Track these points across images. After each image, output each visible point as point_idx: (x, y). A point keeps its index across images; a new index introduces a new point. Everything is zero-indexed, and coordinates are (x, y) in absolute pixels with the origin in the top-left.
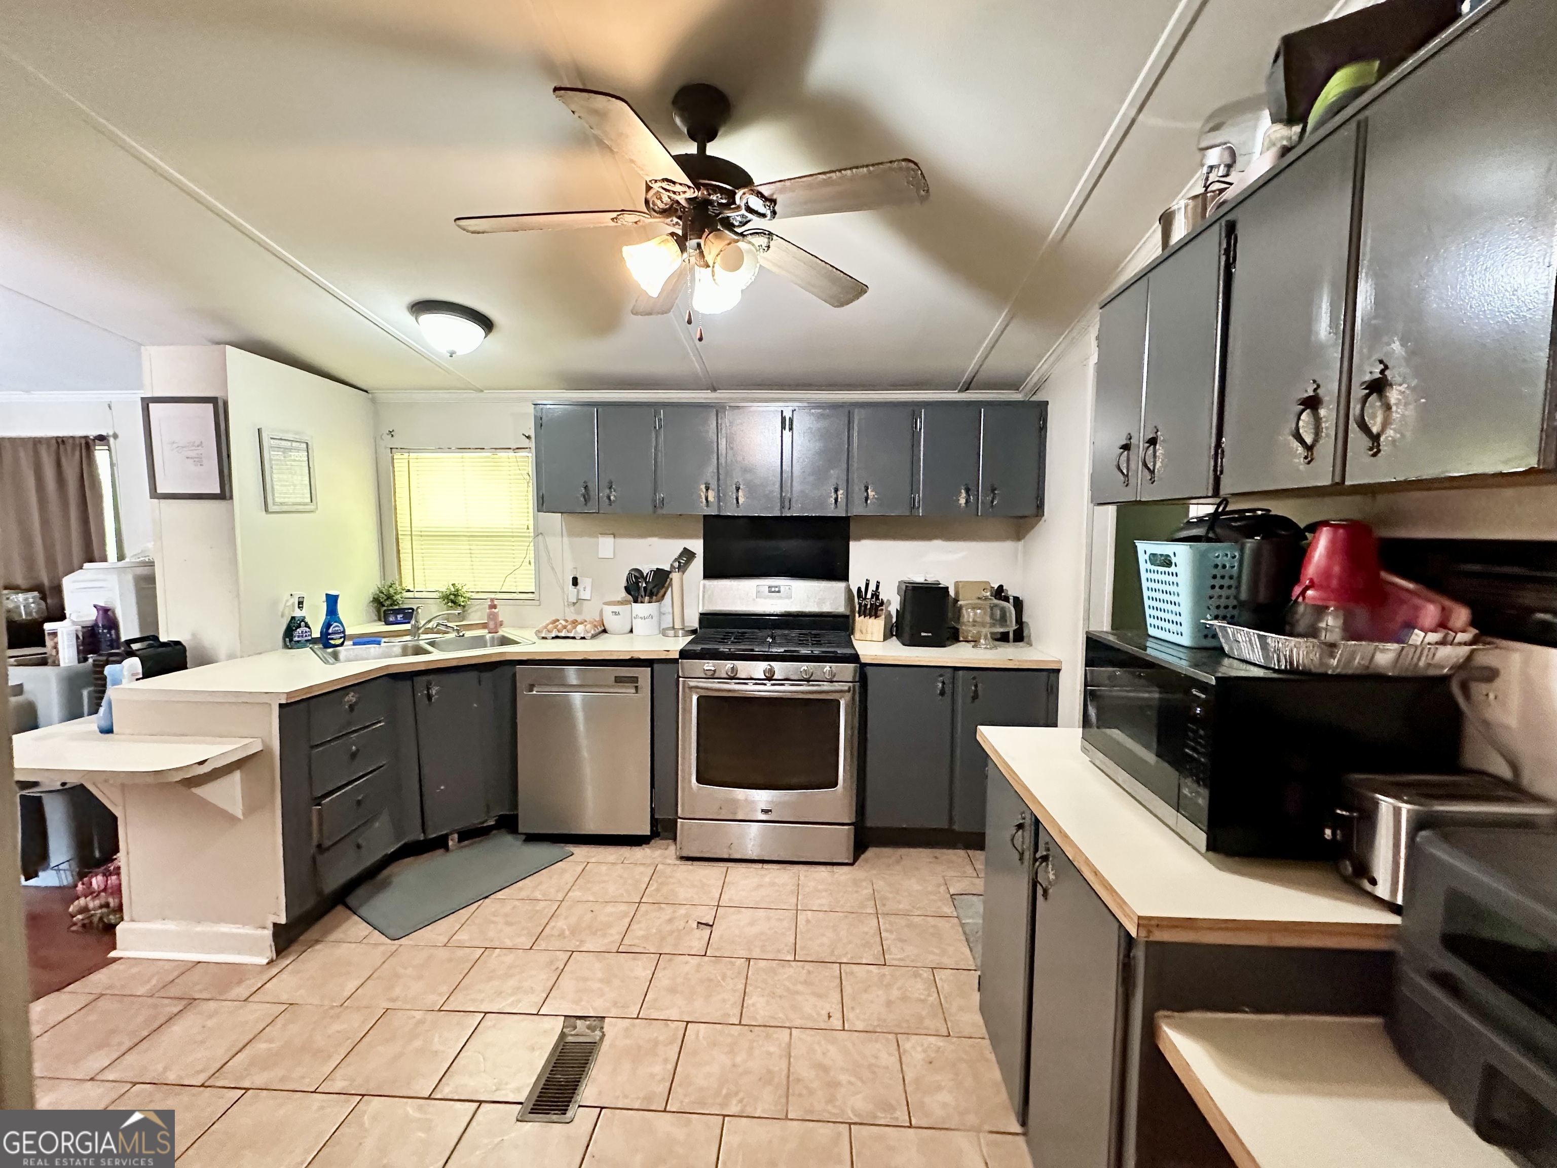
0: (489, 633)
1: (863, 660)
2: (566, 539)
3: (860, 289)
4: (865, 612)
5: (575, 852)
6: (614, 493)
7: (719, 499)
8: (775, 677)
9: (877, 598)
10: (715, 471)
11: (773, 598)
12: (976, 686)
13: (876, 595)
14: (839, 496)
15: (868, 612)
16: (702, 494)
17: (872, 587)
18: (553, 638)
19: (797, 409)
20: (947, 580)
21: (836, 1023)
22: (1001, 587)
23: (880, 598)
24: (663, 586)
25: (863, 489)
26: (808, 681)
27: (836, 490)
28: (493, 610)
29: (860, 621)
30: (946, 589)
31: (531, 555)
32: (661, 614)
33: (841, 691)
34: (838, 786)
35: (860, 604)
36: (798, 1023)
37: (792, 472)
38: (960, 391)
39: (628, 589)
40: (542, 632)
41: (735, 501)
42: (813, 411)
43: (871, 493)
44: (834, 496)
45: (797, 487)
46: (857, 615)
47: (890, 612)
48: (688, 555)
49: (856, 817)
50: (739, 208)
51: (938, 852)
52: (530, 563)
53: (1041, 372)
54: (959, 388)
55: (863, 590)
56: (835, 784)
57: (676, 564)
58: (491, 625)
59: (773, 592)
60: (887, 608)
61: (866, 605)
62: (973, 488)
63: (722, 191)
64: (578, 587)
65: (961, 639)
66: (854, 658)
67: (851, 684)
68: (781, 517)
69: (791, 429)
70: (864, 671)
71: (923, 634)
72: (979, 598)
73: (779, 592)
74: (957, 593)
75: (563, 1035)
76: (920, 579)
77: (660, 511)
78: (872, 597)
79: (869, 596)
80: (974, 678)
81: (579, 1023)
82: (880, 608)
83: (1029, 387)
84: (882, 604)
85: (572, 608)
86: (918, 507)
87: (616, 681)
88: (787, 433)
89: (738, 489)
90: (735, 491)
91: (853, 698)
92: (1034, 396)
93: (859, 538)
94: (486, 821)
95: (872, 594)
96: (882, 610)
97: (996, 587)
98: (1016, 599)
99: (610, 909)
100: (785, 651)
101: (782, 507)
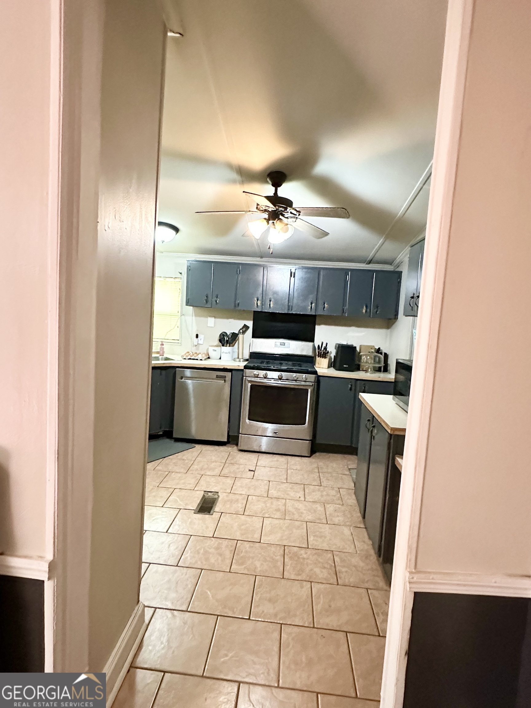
0: (160, 356)
1: (319, 374)
2: (194, 317)
3: (327, 234)
4: (321, 355)
5: (196, 446)
6: (218, 300)
7: (262, 305)
8: (283, 379)
9: (326, 350)
10: (262, 293)
11: (282, 347)
12: (365, 387)
13: (325, 348)
14: (313, 306)
15: (322, 356)
16: (255, 302)
17: (324, 345)
18: (188, 359)
19: (297, 268)
20: (357, 344)
21: (302, 499)
22: (379, 348)
23: (327, 350)
24: (235, 340)
25: (323, 304)
26: (296, 381)
27: (312, 304)
28: (162, 346)
29: (318, 359)
30: (355, 347)
31: (179, 324)
32: (233, 352)
33: (310, 386)
34: (306, 424)
35: (318, 352)
36: (288, 498)
37: (293, 295)
38: (366, 264)
39: (220, 341)
40: (184, 356)
41: (269, 306)
42: (304, 270)
43: (326, 306)
44: (310, 306)
45: (295, 301)
46: (317, 357)
47: (331, 356)
48: (246, 327)
49: (313, 438)
50: (288, 212)
51: (346, 456)
52: (178, 327)
53: (400, 259)
54: (366, 262)
55: (320, 346)
56: (304, 424)
57: (241, 331)
58: (161, 352)
59: (282, 345)
60: (330, 355)
61: (321, 353)
62: (369, 306)
63: (283, 207)
64: (198, 338)
65: (361, 369)
66: (315, 373)
67: (313, 383)
68: (288, 313)
69: (294, 277)
70: (319, 379)
71: (344, 366)
72: (369, 352)
73: (284, 345)
74: (360, 350)
75: (204, 496)
76: (345, 343)
77: (237, 308)
78: (324, 349)
79: (323, 349)
80: (364, 384)
81: (209, 493)
82: (327, 354)
83: (395, 264)
84: (328, 352)
85: (195, 347)
86: (345, 313)
87: (217, 377)
88: (292, 278)
89: (270, 301)
90: (269, 302)
91: (314, 389)
92: (398, 268)
93: (319, 324)
94: (159, 432)
95: (324, 348)
96: (328, 355)
97: (377, 348)
98: (385, 354)
99: (213, 464)
100: (287, 368)
101: (289, 309)
